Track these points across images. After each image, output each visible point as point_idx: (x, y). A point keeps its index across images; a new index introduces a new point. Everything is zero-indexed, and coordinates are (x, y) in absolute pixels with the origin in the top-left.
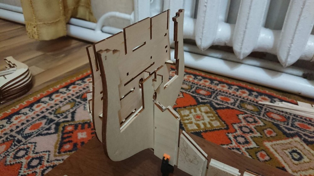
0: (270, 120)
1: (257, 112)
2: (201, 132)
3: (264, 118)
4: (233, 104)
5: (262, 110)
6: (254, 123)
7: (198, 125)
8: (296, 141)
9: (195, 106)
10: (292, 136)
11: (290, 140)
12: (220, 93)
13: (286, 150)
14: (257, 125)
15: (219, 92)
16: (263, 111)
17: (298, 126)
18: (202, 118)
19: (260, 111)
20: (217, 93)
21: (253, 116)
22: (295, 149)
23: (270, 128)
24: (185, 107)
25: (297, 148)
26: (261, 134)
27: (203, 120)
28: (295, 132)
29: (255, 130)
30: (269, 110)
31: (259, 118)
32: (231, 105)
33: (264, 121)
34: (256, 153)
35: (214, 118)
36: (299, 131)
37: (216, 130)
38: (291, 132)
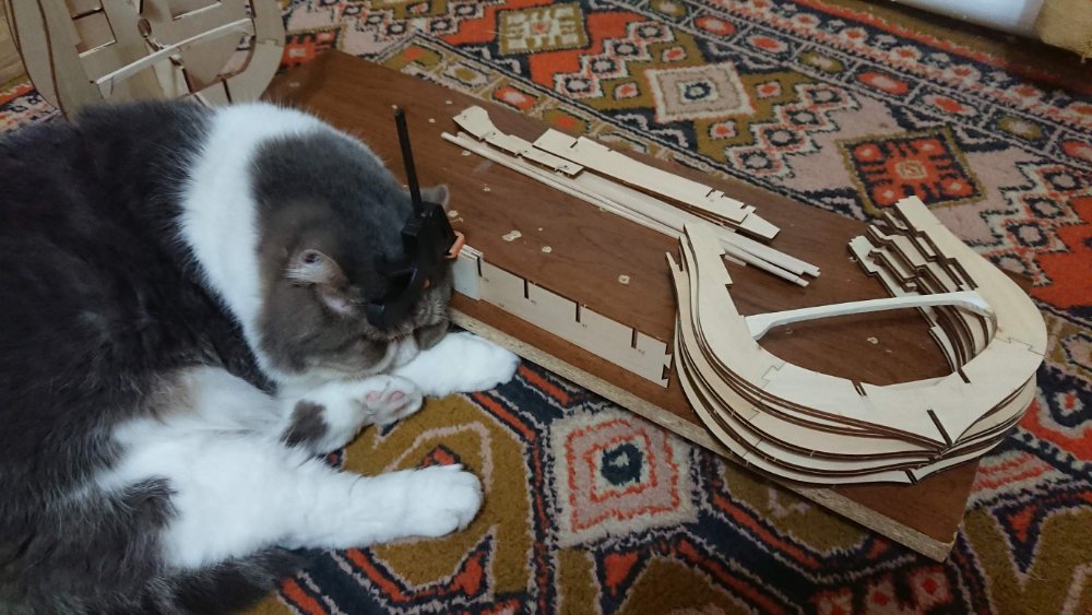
0: (695, 32)
1: (678, 17)
2: (530, 53)
3: (685, 29)
5: (693, 12)
6: (652, 37)
7: (530, 42)
8: (719, 70)
9: (546, 7)
10: (718, 60)
11: (712, 66)
13: (683, 82)
14: (658, 40)
16: (695, 14)
17: (753, 43)
18: (545, 29)
19: (687, 15)
21: (664, 23)
22: (706, 81)
23: (682, 46)
24: (521, 9)
25: (711, 79)
26: (652, 56)
27: (547, 32)
28: (733, 53)
29: (645, 50)
30: (709, 12)
31: (671, 28)
33: (679, 35)
34: (617, 85)
35: (573, 29)
36: (746, 51)
37: (563, 49)
38: (723, 53)
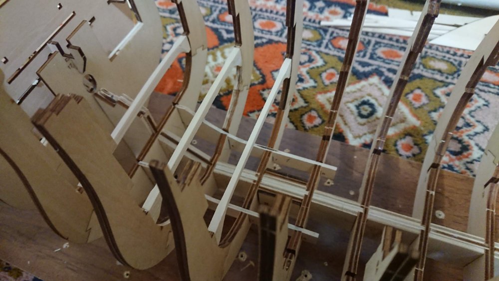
0: (336, 53)
1: (317, 41)
2: (221, 96)
3: (327, 51)
4: (279, 34)
5: (326, 35)
6: (307, 64)
8: (371, 85)
9: (215, 49)
10: (366, 75)
11: (363, 83)
12: (260, 15)
13: (351, 102)
14: (312, 65)
15: (260, 13)
16: (328, 37)
17: (382, 56)
19: (323, 38)
20: (256, 15)
21: (309, 49)
22: (366, 98)
23: (333, 68)
25: (369, 95)
26: (316, 82)
28: (374, 67)
29: (308, 77)
30: (337, 33)
31: (317, 52)
32: (277, 35)
33: (326, 58)
34: (302, 116)
36: (382, 64)
38: (367, 69)
